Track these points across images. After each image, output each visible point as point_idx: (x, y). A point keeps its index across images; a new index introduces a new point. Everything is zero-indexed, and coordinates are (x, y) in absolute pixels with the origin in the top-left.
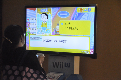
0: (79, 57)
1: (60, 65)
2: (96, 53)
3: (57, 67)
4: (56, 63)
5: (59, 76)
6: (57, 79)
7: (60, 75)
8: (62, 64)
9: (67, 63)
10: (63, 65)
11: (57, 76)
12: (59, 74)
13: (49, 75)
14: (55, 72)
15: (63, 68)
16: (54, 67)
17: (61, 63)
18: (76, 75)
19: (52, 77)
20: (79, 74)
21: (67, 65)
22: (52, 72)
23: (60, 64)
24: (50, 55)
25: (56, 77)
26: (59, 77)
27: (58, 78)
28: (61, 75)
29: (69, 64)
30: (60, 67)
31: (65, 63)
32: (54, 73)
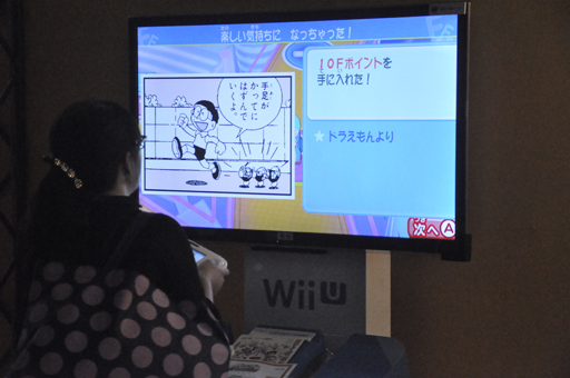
0: (389, 256)
1: (301, 293)
2: (467, 232)
3: (287, 303)
4: (279, 285)
5: (297, 347)
6: (284, 359)
7: (298, 341)
8: (306, 289)
9: (333, 285)
10: (312, 294)
11: (286, 347)
12: (296, 338)
13: (249, 342)
14: (274, 328)
15: (312, 307)
16: (272, 301)
17: (301, 283)
18: (374, 339)
19: (263, 351)
20: (389, 335)
21: (333, 294)
22: (260, 326)
23: (297, 288)
24: (253, 249)
25: (282, 351)
26: (295, 351)
27: (288, 353)
28: (305, 342)
29: (343, 287)
30: (301, 305)
31: (324, 284)
32: (271, 333)
